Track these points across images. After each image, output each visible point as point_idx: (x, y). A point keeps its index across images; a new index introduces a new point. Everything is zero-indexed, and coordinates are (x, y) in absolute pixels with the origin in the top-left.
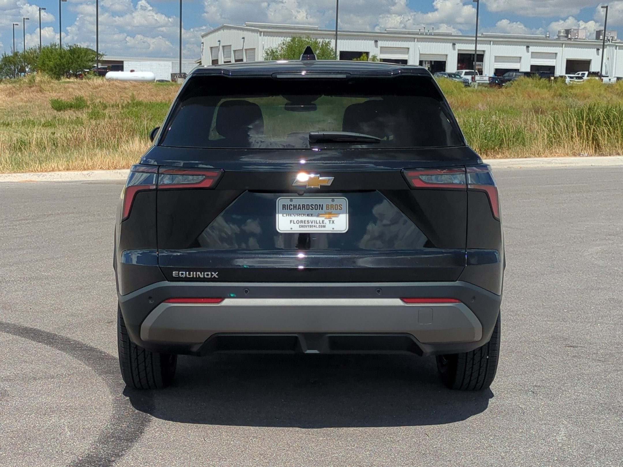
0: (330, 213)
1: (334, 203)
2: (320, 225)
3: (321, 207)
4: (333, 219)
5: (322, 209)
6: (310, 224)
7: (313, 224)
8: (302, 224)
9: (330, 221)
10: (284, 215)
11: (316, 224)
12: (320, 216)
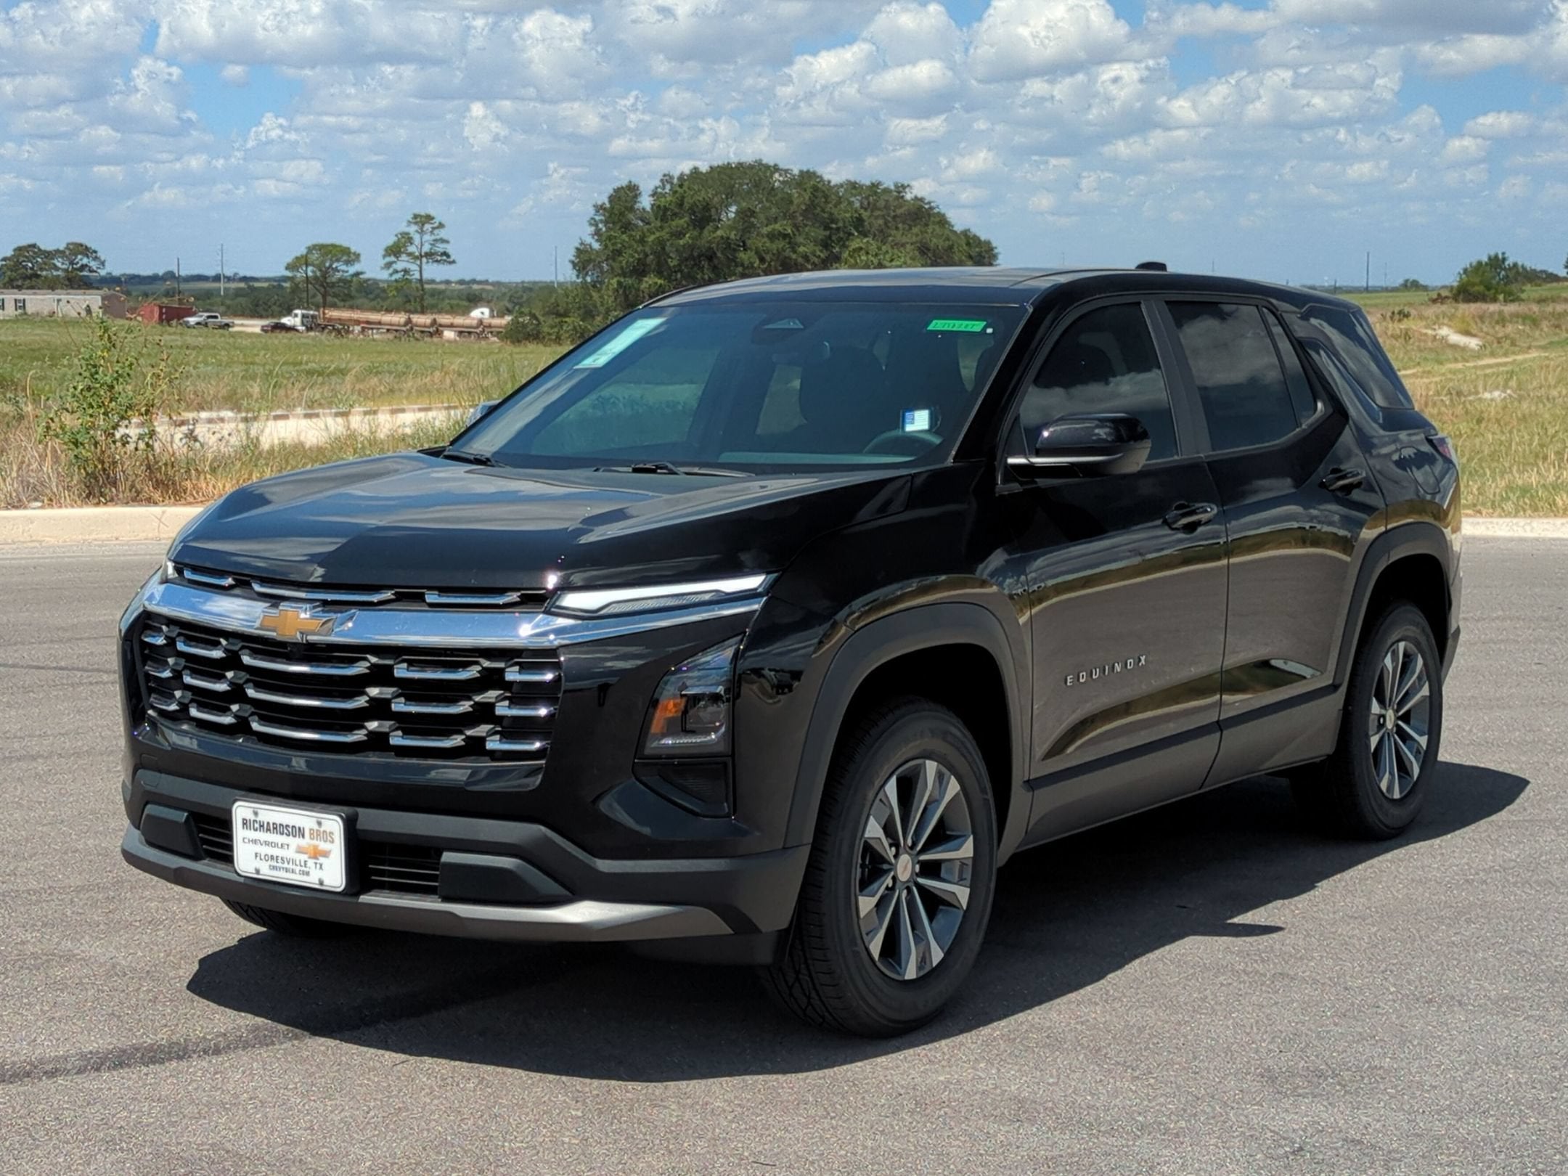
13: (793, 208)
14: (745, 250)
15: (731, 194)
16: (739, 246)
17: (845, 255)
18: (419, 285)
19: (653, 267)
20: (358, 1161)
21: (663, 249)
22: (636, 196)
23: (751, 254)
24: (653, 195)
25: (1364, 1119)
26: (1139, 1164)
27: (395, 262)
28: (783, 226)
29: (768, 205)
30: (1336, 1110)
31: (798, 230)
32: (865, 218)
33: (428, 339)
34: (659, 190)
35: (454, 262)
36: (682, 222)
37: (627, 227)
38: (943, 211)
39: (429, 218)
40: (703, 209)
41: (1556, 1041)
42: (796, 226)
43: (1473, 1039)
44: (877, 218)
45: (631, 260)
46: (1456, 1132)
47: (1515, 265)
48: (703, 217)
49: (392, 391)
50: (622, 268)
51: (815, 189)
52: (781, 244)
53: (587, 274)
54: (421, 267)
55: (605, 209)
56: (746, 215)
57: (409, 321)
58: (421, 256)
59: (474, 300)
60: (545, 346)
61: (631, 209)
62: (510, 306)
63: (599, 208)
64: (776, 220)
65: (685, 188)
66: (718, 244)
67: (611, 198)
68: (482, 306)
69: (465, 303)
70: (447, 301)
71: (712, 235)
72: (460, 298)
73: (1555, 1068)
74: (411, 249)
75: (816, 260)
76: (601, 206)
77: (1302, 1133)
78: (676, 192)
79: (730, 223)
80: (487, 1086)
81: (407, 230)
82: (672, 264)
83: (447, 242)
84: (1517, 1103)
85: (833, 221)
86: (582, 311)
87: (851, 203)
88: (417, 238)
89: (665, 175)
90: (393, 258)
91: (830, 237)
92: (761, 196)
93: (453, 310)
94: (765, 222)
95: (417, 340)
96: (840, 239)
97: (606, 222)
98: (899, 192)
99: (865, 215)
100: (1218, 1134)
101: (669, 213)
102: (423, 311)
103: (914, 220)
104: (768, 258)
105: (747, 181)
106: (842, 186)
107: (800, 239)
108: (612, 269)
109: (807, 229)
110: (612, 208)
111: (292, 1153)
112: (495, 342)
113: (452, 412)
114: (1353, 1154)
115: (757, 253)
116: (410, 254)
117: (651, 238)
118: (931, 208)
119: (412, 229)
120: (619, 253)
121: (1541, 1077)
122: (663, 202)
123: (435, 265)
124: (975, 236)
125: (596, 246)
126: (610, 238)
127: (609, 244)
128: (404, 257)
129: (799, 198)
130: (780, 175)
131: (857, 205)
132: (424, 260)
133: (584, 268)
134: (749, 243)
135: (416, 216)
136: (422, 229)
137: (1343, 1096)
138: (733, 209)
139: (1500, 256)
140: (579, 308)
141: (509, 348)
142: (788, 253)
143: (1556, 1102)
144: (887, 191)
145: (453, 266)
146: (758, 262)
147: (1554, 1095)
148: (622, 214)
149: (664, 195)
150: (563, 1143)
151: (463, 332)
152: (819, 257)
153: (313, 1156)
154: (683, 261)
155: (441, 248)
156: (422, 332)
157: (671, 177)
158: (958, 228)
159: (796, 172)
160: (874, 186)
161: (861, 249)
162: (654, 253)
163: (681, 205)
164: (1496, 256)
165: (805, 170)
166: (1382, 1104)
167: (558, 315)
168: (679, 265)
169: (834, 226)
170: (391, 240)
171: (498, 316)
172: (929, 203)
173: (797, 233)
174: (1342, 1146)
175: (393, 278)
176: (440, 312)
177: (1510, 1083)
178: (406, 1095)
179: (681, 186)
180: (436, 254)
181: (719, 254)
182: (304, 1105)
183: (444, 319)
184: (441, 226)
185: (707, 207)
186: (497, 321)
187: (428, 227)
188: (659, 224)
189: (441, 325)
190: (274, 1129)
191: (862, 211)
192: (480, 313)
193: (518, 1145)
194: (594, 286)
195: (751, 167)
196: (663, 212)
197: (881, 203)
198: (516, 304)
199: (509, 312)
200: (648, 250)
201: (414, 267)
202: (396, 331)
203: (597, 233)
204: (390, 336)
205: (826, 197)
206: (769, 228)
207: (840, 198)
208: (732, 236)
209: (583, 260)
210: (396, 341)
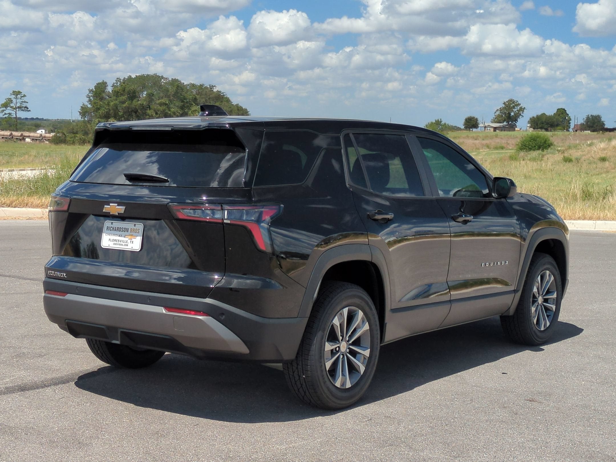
0: (132, 235)
1: (135, 228)
2: (125, 244)
3: (127, 230)
4: (133, 240)
5: (128, 232)
6: (119, 243)
7: (121, 243)
8: (115, 242)
9: (131, 241)
10: (107, 234)
11: (123, 243)
12: (126, 237)
13: (169, 93)
14: (150, 109)
15: (144, 87)
16: (148, 108)
17: (190, 112)
18: (15, 120)
19: (112, 115)
20: (53, 428)
21: (117, 108)
22: (106, 86)
23: (152, 111)
24: (112, 86)
25: (391, 411)
26: (318, 424)
27: (5, 110)
28: (165, 100)
29: (159, 92)
30: (382, 408)
31: (171, 102)
32: (198, 98)
33: (19, 142)
34: (115, 84)
35: (30, 111)
36: (124, 97)
37: (102, 99)
38: (228, 97)
39: (19, 93)
40: (133, 92)
41: (453, 387)
42: (171, 101)
43: (426, 387)
44: (202, 98)
45: (104, 112)
46: (421, 414)
47: (445, 124)
48: (133, 96)
49: (8, 162)
50: (100, 115)
51: (178, 86)
52: (164, 107)
53: (86, 117)
54: (16, 113)
55: (93, 91)
56: (150, 96)
57: (11, 134)
58: (16, 108)
59: (38, 127)
60: (68, 145)
61: (104, 92)
62: (52, 129)
63: (91, 91)
64: (162, 98)
65: (126, 84)
66: (139, 107)
67: (95, 87)
68: (42, 129)
69: (34, 128)
70: (26, 127)
71: (136, 103)
72: (32, 125)
73: (452, 395)
74: (12, 105)
75: (178, 114)
76: (92, 90)
77: (371, 415)
78: (122, 85)
79: (144, 98)
80: (94, 405)
81: (10, 97)
82: (120, 114)
83: (27, 103)
84: (440, 405)
85: (185, 99)
86: (83, 132)
87: (192, 92)
88: (14, 101)
89: (117, 78)
90: (4, 109)
91: (184, 105)
92: (156, 88)
93: (29, 130)
94: (158, 98)
95: (15, 142)
96: (188, 106)
97: (93, 97)
98: (211, 88)
99: (198, 97)
100: (344, 415)
101: (119, 94)
102: (17, 130)
103: (217, 100)
104: (159, 113)
105: (151, 82)
106: (188, 85)
107: (172, 106)
108: (96, 115)
109: (174, 102)
110: (96, 91)
111: (29, 426)
112: (47, 144)
113: (42, 171)
114: (387, 420)
115: (155, 110)
116: (11, 107)
117: (112, 104)
118: (224, 95)
119: (13, 97)
120: (98, 109)
121: (448, 398)
122: (116, 89)
123: (22, 111)
124: (241, 106)
125: (89, 106)
126: (95, 103)
127: (95, 105)
128: (9, 108)
129: (172, 90)
130: (164, 80)
131: (194, 93)
132: (17, 109)
133: (84, 115)
134: (151, 106)
135: (14, 92)
136: (16, 97)
137: (384, 404)
138: (145, 93)
139: (440, 120)
140: (82, 131)
141: (53, 146)
142: (167, 111)
143: (452, 405)
144: (206, 88)
145: (30, 112)
146: (155, 114)
147: (452, 403)
148: (100, 93)
149: (117, 87)
150: (124, 422)
151: (34, 139)
152: (180, 113)
153: (36, 426)
154: (124, 113)
155: (24, 105)
156: (17, 139)
157: (120, 79)
158: (234, 103)
159: (170, 79)
160: (201, 86)
161: (196, 110)
162: (113, 109)
163: (124, 91)
164: (438, 120)
165: (174, 78)
166: (397, 406)
167: (74, 133)
168: (123, 114)
169: (185, 101)
170: (3, 101)
171: (48, 133)
172: (223, 93)
173: (170, 103)
174: (384, 419)
175: (4, 117)
176: (24, 131)
177: (438, 400)
178: (65, 408)
179: (124, 83)
180: (22, 107)
181: (139, 111)
182: (30, 411)
183: (26, 134)
184: (25, 96)
185: (134, 92)
186: (47, 135)
187: (19, 96)
188: (115, 98)
189: (24, 136)
190: (21, 419)
191: (197, 96)
192: (41, 132)
193: (108, 422)
194: (88, 122)
195: (152, 76)
196: (117, 93)
197: (204, 93)
198: (56, 128)
199: (52, 131)
200: (110, 108)
201: (13, 113)
202: (6, 138)
203: (90, 100)
204: (4, 140)
205: (182, 89)
206: (159, 101)
207: (188, 90)
208: (145, 103)
209: (84, 111)
210: (6, 142)
